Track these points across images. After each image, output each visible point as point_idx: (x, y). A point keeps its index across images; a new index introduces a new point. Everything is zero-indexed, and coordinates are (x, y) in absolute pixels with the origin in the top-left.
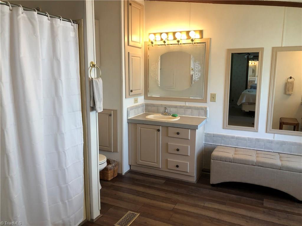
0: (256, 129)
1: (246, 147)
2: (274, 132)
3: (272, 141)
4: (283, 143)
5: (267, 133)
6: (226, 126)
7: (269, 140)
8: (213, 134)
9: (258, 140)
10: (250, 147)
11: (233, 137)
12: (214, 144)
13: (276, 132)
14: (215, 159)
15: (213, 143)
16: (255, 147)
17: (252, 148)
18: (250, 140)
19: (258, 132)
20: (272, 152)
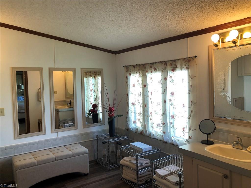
0: (44, 132)
1: (38, 149)
2: (57, 131)
3: (57, 139)
4: (64, 138)
5: (52, 134)
6: (18, 136)
7: (55, 138)
8: (5, 147)
9: (47, 141)
10: (42, 148)
11: (25, 145)
12: (7, 156)
13: (58, 131)
14: (20, 169)
15: (5, 156)
16: (45, 148)
17: (43, 148)
18: (40, 142)
19: (46, 134)
20: (58, 147)
